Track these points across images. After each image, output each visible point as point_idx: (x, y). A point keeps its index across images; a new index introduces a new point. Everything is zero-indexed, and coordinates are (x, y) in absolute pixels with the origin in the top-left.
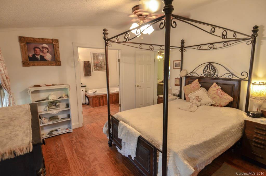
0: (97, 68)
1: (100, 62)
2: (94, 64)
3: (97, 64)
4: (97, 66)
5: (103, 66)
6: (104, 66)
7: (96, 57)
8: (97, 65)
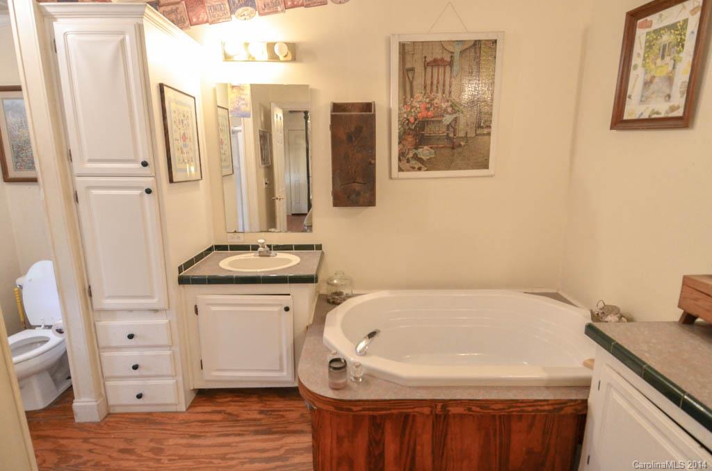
0: (425, 152)
1: (444, 105)
2: (402, 124)
3: (423, 123)
4: (421, 140)
5: (466, 138)
6: (471, 134)
7: (419, 69)
8: (428, 131)
